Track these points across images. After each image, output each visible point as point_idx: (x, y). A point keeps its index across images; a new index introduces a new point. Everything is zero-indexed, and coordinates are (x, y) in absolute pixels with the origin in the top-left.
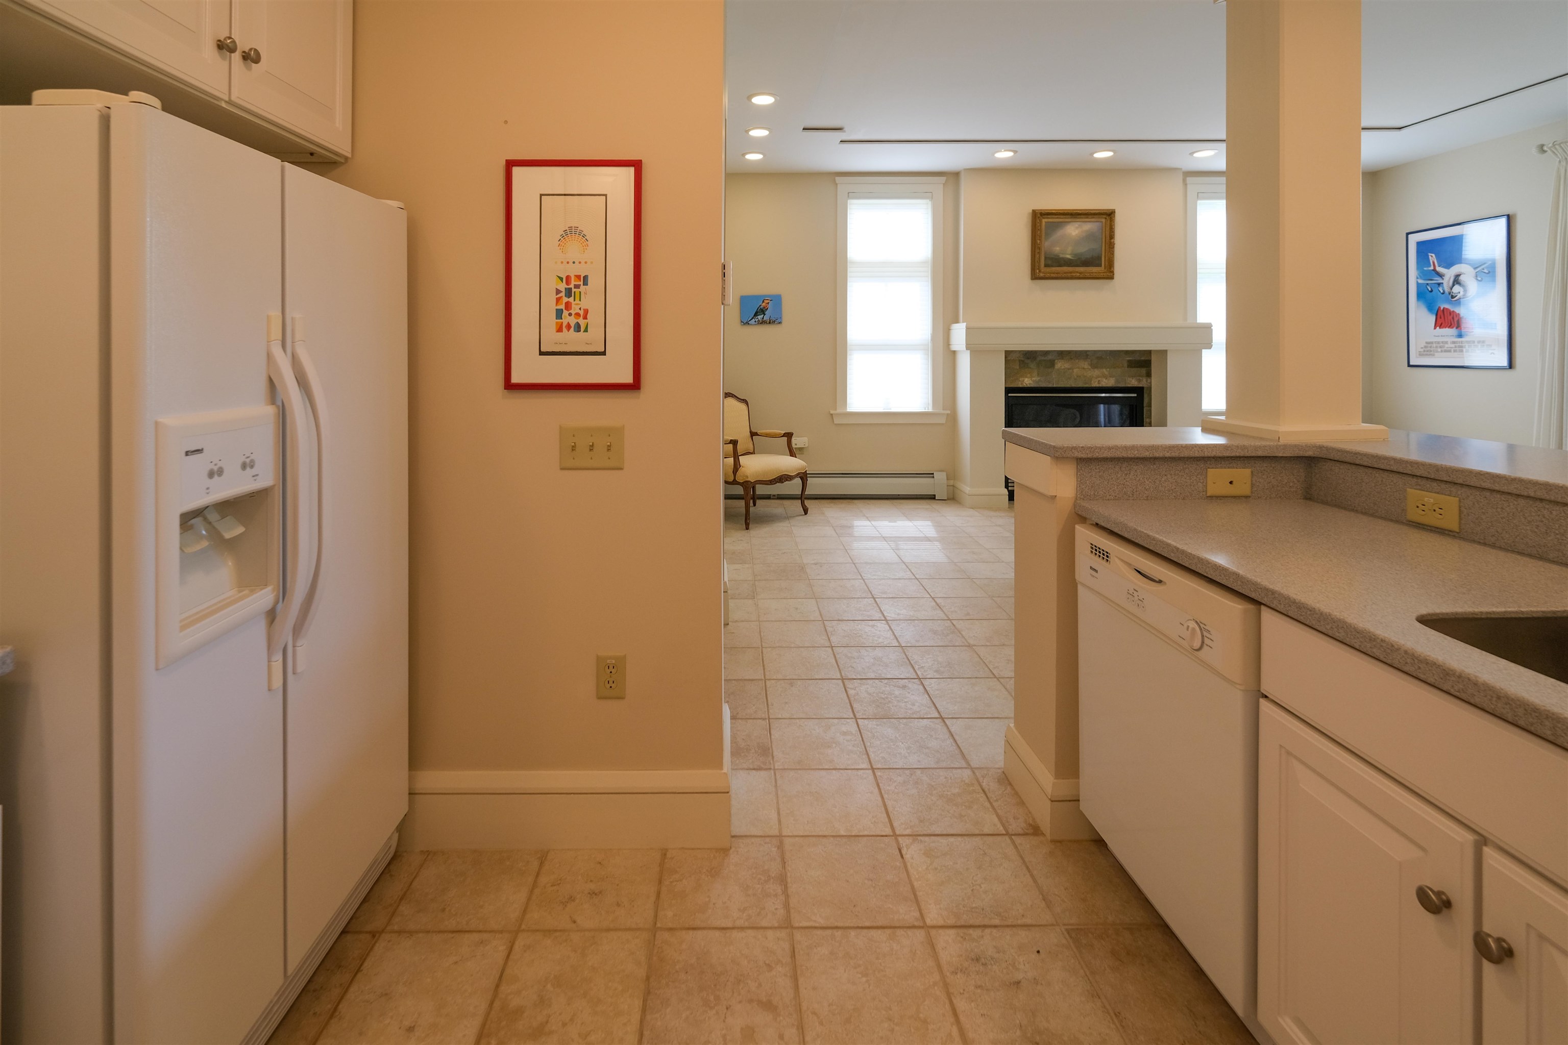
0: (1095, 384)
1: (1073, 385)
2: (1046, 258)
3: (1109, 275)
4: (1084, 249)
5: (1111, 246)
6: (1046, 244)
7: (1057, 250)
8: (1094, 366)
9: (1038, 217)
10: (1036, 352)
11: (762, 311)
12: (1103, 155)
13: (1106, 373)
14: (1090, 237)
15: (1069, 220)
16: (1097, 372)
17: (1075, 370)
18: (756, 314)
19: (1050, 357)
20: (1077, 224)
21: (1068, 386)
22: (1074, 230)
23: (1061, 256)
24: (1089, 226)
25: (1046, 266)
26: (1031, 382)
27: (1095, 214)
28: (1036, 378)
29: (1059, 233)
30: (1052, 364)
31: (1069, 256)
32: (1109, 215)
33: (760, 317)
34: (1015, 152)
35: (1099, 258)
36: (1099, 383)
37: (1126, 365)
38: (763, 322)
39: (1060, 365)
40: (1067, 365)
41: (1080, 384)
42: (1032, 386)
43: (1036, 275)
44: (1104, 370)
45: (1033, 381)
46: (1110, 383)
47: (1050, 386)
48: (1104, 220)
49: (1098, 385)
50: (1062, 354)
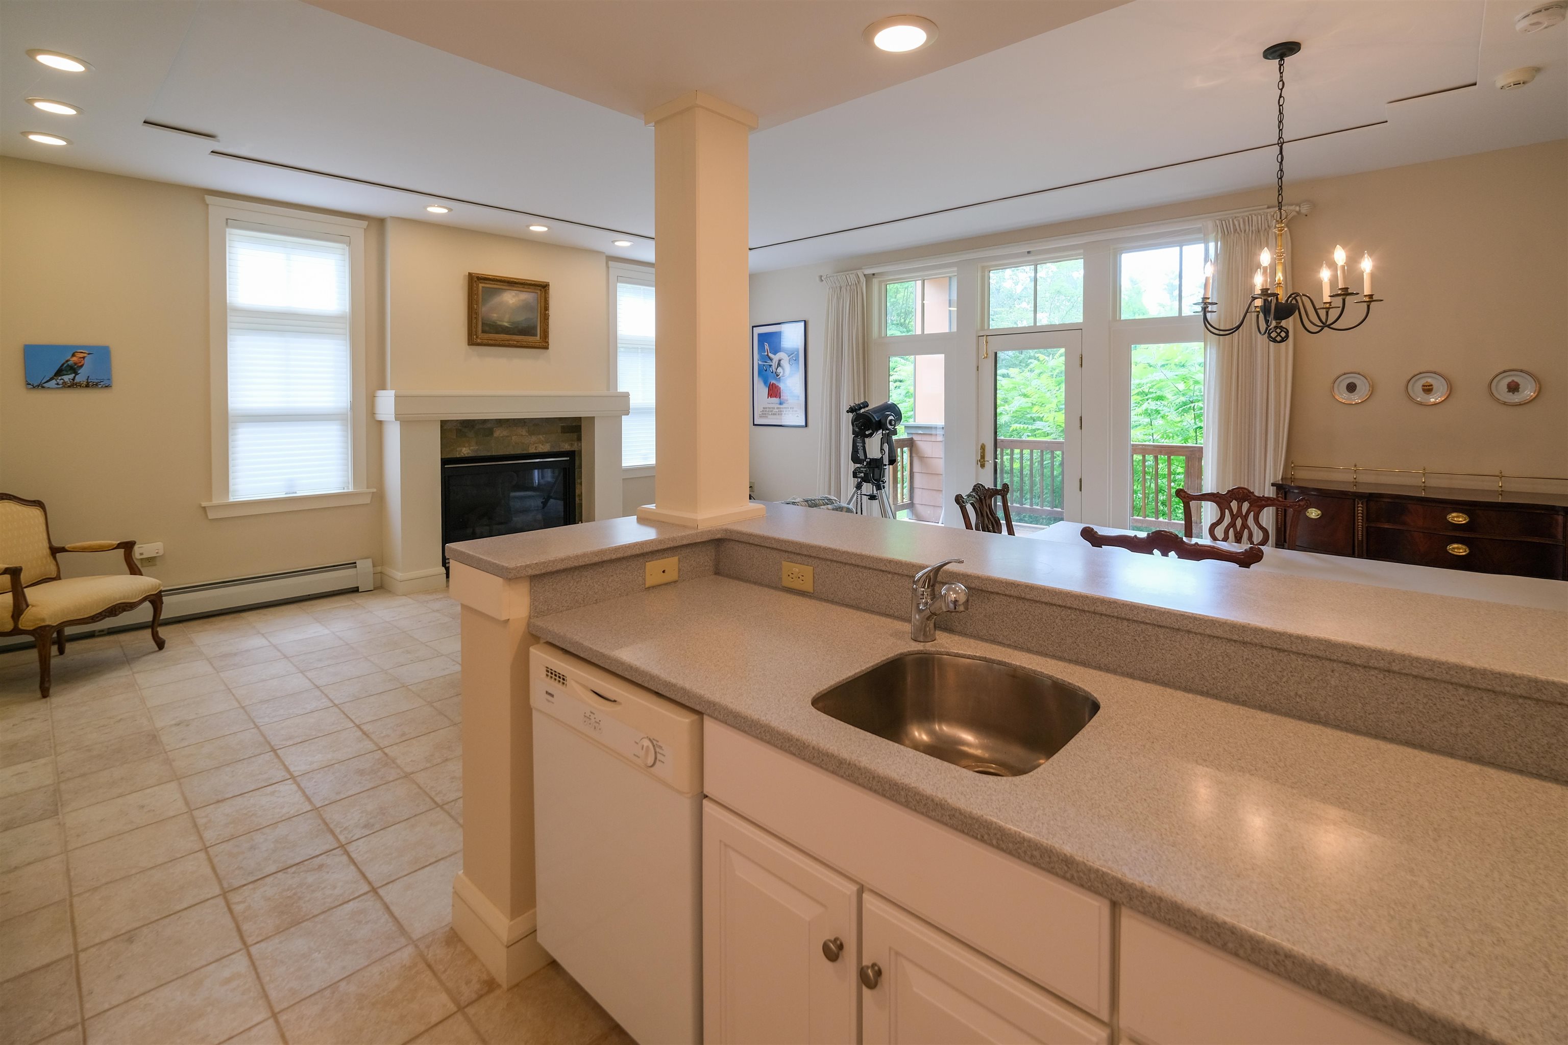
0: (532, 450)
1: (512, 453)
2: (483, 324)
3: (544, 345)
4: (521, 318)
5: (545, 318)
6: (484, 310)
7: (494, 316)
8: (531, 433)
9: (474, 280)
10: (473, 421)
11: (71, 369)
12: (538, 228)
13: (543, 439)
14: (526, 307)
15: (504, 287)
16: (533, 439)
17: (514, 438)
18: (59, 373)
19: (489, 425)
20: (514, 293)
21: (508, 453)
22: (511, 298)
23: (499, 323)
24: (525, 297)
25: (483, 332)
26: (469, 452)
27: (531, 285)
28: (474, 447)
29: (496, 300)
30: (490, 432)
31: (506, 324)
32: (543, 287)
33: (67, 378)
34: (449, 210)
35: (535, 328)
36: (536, 449)
37: (559, 431)
38: (74, 385)
39: (498, 433)
40: (505, 433)
41: (518, 451)
42: (470, 455)
43: (472, 341)
44: (540, 437)
45: (471, 451)
46: (546, 448)
47: (489, 454)
48: (539, 292)
49: (535, 451)
50: (500, 422)
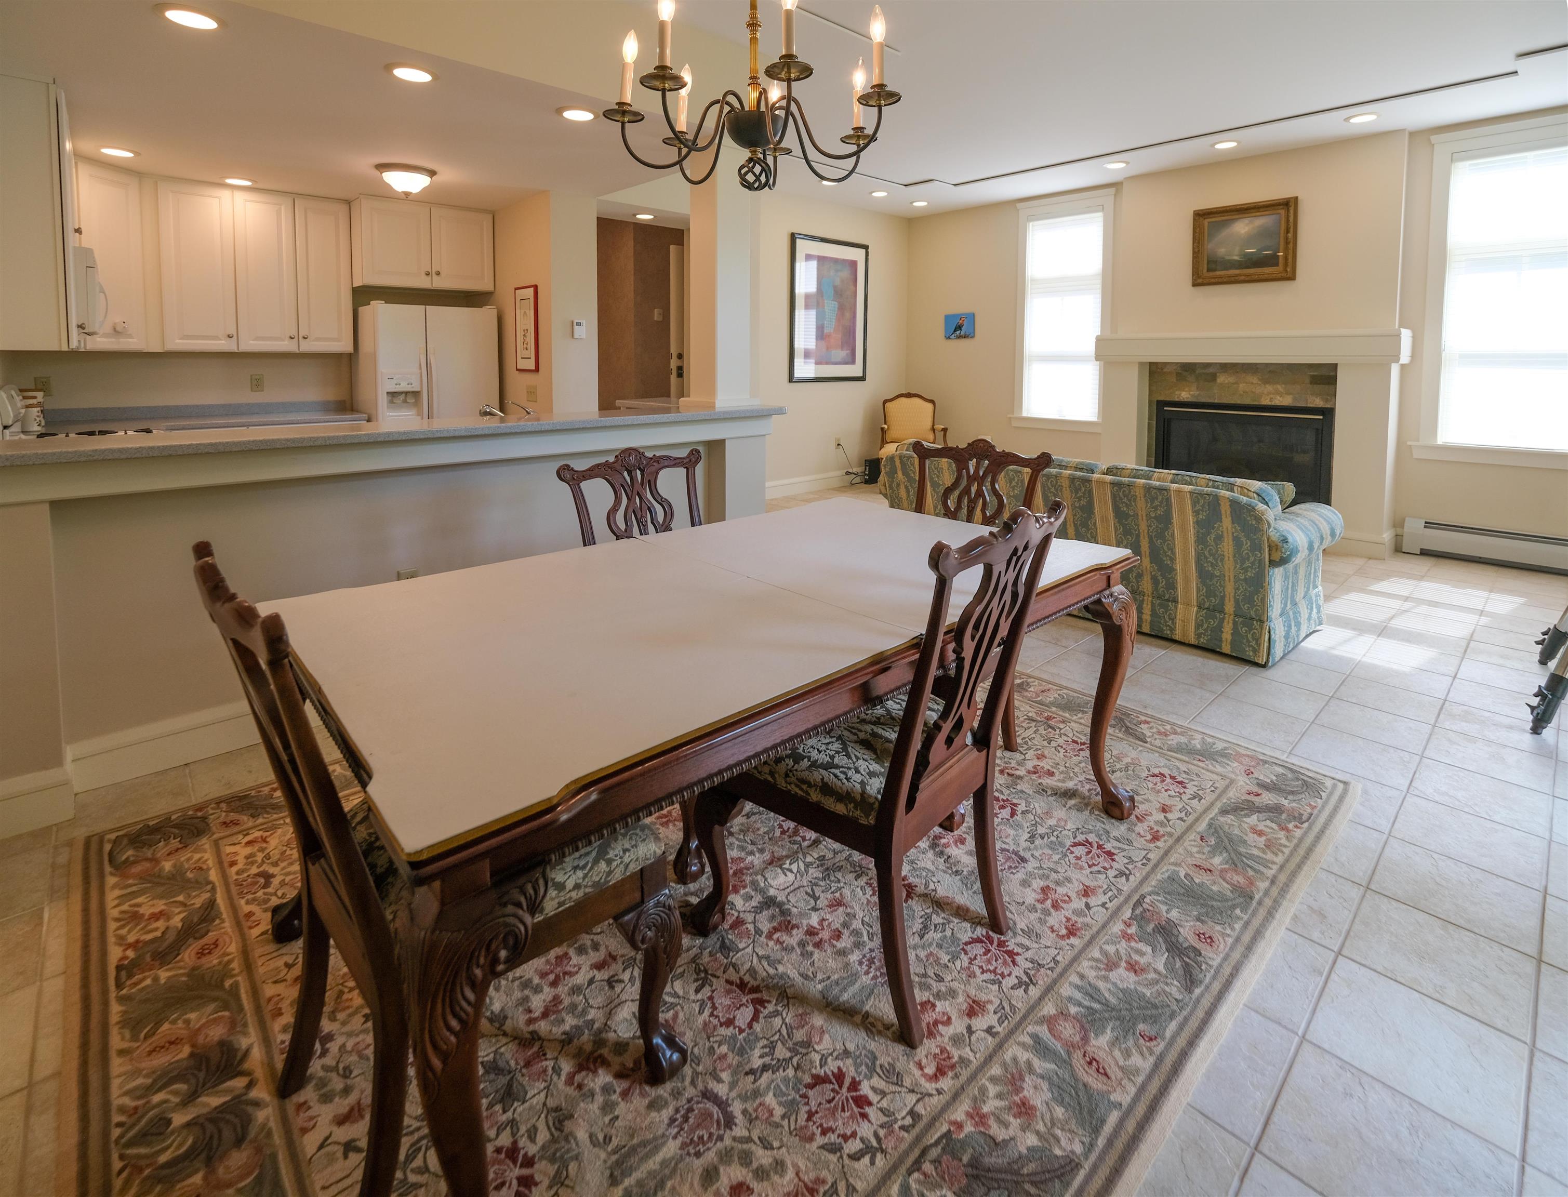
0: (1265, 401)
1: (1239, 402)
2: (1208, 263)
3: (1290, 276)
4: (1256, 247)
5: (1292, 241)
6: (1209, 246)
7: (1222, 251)
8: (1266, 382)
9: (1200, 216)
10: (1195, 364)
11: (959, 327)
13: (1281, 390)
14: (1264, 233)
15: (1238, 217)
16: (1269, 388)
17: (1241, 385)
18: (955, 331)
19: (1211, 370)
20: (1246, 221)
21: (1232, 402)
22: (1242, 228)
23: (1228, 258)
25: (1208, 270)
26: (1188, 396)
27: (1269, 206)
28: (1195, 392)
29: (1225, 233)
30: (1213, 377)
31: (1236, 258)
32: (1289, 205)
33: (958, 332)
34: (1127, 163)
35: (1277, 256)
36: (1271, 401)
37: (1308, 380)
38: (960, 337)
39: (1222, 379)
40: (1231, 379)
41: (1247, 401)
42: (1190, 400)
43: (1198, 280)
44: (1279, 387)
45: (1192, 396)
46: (1287, 401)
47: (1212, 402)
48: (1283, 212)
49: (1270, 403)
50: (1226, 367)
